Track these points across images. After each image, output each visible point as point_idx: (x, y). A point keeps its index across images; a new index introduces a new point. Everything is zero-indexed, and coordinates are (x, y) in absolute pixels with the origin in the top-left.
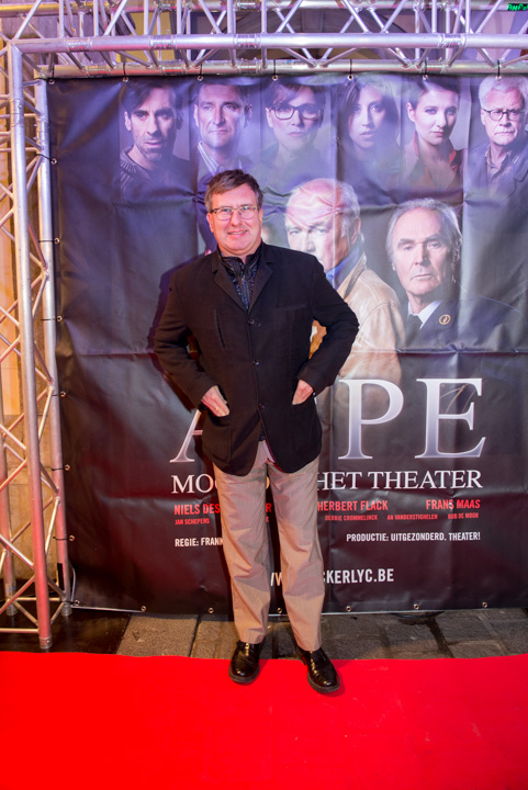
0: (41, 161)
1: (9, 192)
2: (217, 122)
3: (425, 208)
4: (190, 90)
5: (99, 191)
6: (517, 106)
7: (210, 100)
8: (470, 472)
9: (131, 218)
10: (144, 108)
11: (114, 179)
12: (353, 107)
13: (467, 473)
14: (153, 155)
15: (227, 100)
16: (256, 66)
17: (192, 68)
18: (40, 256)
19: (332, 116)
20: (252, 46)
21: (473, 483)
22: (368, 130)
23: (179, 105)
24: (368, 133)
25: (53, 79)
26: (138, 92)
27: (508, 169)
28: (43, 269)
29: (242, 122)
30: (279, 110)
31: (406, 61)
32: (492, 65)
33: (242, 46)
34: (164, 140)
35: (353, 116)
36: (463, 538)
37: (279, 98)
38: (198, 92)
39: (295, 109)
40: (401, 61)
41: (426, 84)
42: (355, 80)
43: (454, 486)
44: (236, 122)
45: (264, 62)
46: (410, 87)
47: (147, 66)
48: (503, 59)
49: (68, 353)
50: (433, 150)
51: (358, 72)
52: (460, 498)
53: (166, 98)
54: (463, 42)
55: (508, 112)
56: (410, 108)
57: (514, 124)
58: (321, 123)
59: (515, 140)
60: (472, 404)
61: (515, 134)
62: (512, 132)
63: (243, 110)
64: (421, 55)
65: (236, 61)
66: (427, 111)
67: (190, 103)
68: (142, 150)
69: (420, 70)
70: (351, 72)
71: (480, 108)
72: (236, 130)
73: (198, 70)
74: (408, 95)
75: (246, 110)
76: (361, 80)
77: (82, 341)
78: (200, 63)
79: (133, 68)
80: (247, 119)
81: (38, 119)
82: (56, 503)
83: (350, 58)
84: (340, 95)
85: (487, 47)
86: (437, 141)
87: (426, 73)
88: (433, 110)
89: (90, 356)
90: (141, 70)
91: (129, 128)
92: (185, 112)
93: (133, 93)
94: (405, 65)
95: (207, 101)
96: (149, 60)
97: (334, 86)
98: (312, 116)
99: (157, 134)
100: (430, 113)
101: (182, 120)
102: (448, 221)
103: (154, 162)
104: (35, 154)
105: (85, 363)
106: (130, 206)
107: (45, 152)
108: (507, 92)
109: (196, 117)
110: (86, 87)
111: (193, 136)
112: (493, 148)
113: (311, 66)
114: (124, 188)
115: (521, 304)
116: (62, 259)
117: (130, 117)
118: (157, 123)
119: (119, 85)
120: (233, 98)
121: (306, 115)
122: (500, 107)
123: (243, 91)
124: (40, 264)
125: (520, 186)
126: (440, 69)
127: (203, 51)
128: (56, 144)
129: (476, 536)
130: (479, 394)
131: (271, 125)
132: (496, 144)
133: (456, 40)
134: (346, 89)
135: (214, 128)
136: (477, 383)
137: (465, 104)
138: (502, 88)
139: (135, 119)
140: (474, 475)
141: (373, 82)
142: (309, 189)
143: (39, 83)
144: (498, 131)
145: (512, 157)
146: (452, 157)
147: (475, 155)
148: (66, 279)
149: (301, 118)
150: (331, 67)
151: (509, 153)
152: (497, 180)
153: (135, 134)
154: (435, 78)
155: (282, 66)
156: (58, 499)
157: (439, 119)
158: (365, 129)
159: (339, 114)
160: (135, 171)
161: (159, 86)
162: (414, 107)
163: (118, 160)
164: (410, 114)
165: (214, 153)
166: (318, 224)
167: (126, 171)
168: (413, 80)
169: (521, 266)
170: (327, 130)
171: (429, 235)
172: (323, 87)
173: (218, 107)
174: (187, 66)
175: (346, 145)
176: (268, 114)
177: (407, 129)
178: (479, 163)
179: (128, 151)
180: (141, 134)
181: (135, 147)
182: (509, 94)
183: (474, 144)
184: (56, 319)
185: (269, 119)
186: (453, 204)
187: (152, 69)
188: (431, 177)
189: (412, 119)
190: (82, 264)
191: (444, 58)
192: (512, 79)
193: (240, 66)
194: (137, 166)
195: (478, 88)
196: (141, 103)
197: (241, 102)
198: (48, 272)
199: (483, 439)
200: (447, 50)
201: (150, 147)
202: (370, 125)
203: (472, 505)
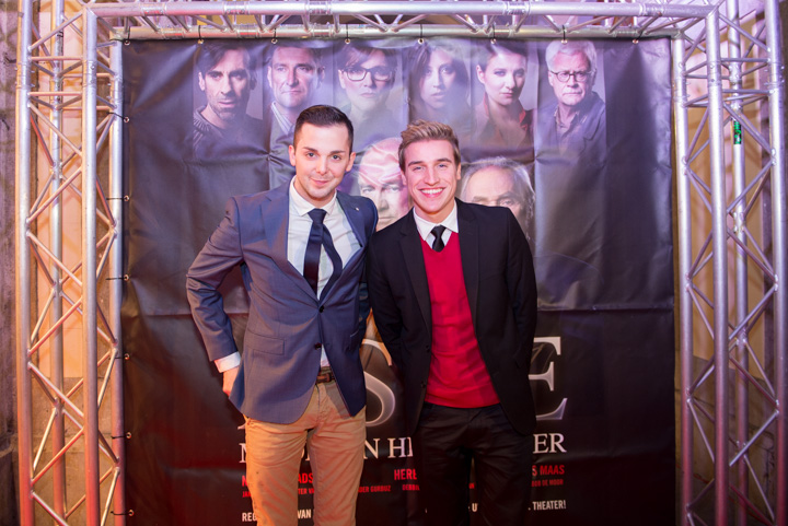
0: (114, 119)
1: (77, 151)
2: (291, 83)
3: (497, 167)
4: (264, 53)
5: (171, 149)
6: (583, 68)
7: (284, 62)
8: (552, 435)
9: (203, 175)
10: (218, 69)
11: (187, 138)
12: (423, 69)
13: (549, 437)
14: (227, 115)
15: (300, 62)
16: (330, 30)
17: (267, 31)
18: (108, 213)
19: (403, 78)
20: (324, 12)
21: (556, 446)
22: (439, 91)
23: (253, 66)
24: (439, 94)
25: (129, 40)
26: (213, 54)
27: (577, 129)
28: (111, 226)
29: (315, 83)
30: (351, 72)
31: (475, 26)
32: (557, 30)
33: (314, 12)
34: (238, 100)
35: (424, 78)
36: (548, 507)
37: (352, 60)
38: (272, 54)
39: (367, 71)
40: (469, 27)
41: (495, 48)
42: (426, 44)
43: (537, 451)
44: (309, 83)
45: (337, 27)
46: (479, 50)
47: (222, 29)
48: (567, 24)
49: (134, 313)
50: (504, 111)
51: (429, 37)
52: (543, 464)
53: (241, 60)
54: (527, 9)
55: (575, 74)
56: (479, 70)
57: (581, 85)
58: (392, 84)
59: (582, 100)
60: (552, 364)
61: (583, 94)
62: (580, 93)
63: (316, 72)
64: (489, 20)
65: (310, 25)
66: (496, 73)
67: (264, 64)
68: (215, 109)
69: (488, 34)
70: (421, 36)
71: (547, 70)
72: (309, 91)
73: (272, 33)
74: (477, 59)
75: (319, 71)
76: (431, 44)
77: (149, 302)
78: (274, 27)
79: (208, 31)
80: (320, 80)
81: (111, 79)
82: (115, 475)
83: (421, 23)
84: (411, 58)
85: (552, 14)
86: (507, 101)
87: (495, 37)
88: (501, 72)
89: (156, 317)
90: (216, 32)
91: (203, 89)
92: (259, 73)
93: (207, 54)
94: (474, 30)
95: (282, 62)
96: (225, 24)
97: (405, 49)
98: (384, 78)
99: (231, 94)
100: (499, 75)
101: (255, 81)
102: (520, 178)
103: (227, 121)
104: (107, 113)
105: (151, 324)
106: (203, 164)
107: (118, 111)
108: (573, 54)
109: (269, 78)
110: (160, 48)
111: (266, 97)
112: (562, 108)
113: (382, 30)
114: (196, 146)
115: (597, 261)
116: (131, 217)
117: (204, 78)
118: (231, 83)
119: (194, 47)
120: (308, 60)
121: (378, 77)
122: (567, 69)
123: (316, 53)
124: (108, 221)
125: (590, 144)
126: (507, 34)
127: (277, 17)
128: (129, 103)
129: (561, 504)
130: (559, 353)
131: (343, 86)
132: (564, 104)
133: (520, 7)
134: (417, 52)
135: (287, 88)
136: (555, 341)
137: (532, 67)
138: (568, 51)
139: (209, 80)
140: (557, 439)
141: (443, 46)
142: (381, 148)
143: (114, 44)
144: (565, 92)
145: (581, 117)
146: (522, 117)
147: (544, 115)
148: (135, 237)
149: (373, 80)
150: (401, 31)
151: (577, 113)
152: (567, 139)
153: (209, 94)
154: (503, 42)
155: (354, 30)
156: (117, 470)
157: (508, 80)
158: (436, 90)
159: (411, 77)
160: (208, 130)
161: (234, 48)
162: (484, 69)
163: (192, 118)
164: (480, 76)
165: (286, 112)
166: (391, 182)
167: (198, 130)
168: (481, 44)
169: (595, 223)
170: (399, 92)
171: (502, 192)
172: (394, 50)
173: (291, 69)
174: (262, 29)
175: (417, 105)
176: (340, 76)
177: (477, 90)
178: (549, 122)
179: (202, 110)
180: (215, 94)
181: (209, 107)
182: (575, 57)
183: (544, 104)
184: (122, 278)
185: (342, 81)
186: (524, 162)
187: (227, 32)
188: (502, 135)
189: (482, 81)
190: (152, 222)
191: (511, 23)
192: (577, 43)
193: (314, 30)
194: (209, 125)
195: (544, 52)
196: (215, 63)
197: (313, 64)
198: (116, 230)
199: (565, 400)
200: (514, 17)
201: (223, 106)
202: (441, 87)
203: (556, 471)
